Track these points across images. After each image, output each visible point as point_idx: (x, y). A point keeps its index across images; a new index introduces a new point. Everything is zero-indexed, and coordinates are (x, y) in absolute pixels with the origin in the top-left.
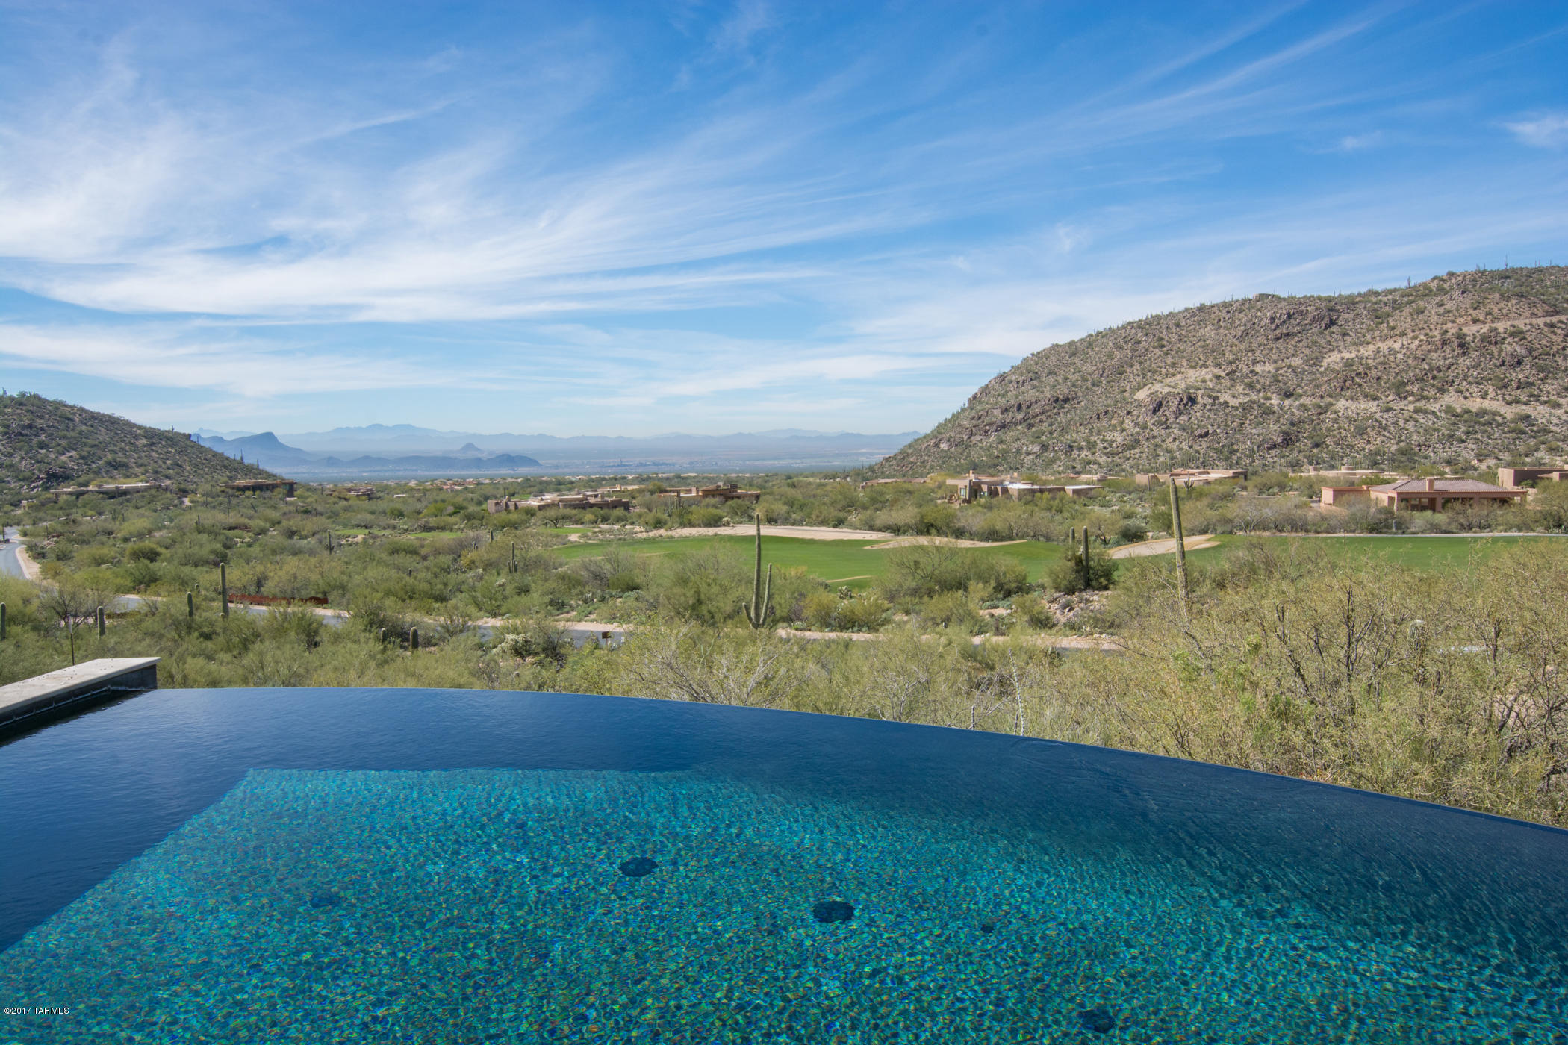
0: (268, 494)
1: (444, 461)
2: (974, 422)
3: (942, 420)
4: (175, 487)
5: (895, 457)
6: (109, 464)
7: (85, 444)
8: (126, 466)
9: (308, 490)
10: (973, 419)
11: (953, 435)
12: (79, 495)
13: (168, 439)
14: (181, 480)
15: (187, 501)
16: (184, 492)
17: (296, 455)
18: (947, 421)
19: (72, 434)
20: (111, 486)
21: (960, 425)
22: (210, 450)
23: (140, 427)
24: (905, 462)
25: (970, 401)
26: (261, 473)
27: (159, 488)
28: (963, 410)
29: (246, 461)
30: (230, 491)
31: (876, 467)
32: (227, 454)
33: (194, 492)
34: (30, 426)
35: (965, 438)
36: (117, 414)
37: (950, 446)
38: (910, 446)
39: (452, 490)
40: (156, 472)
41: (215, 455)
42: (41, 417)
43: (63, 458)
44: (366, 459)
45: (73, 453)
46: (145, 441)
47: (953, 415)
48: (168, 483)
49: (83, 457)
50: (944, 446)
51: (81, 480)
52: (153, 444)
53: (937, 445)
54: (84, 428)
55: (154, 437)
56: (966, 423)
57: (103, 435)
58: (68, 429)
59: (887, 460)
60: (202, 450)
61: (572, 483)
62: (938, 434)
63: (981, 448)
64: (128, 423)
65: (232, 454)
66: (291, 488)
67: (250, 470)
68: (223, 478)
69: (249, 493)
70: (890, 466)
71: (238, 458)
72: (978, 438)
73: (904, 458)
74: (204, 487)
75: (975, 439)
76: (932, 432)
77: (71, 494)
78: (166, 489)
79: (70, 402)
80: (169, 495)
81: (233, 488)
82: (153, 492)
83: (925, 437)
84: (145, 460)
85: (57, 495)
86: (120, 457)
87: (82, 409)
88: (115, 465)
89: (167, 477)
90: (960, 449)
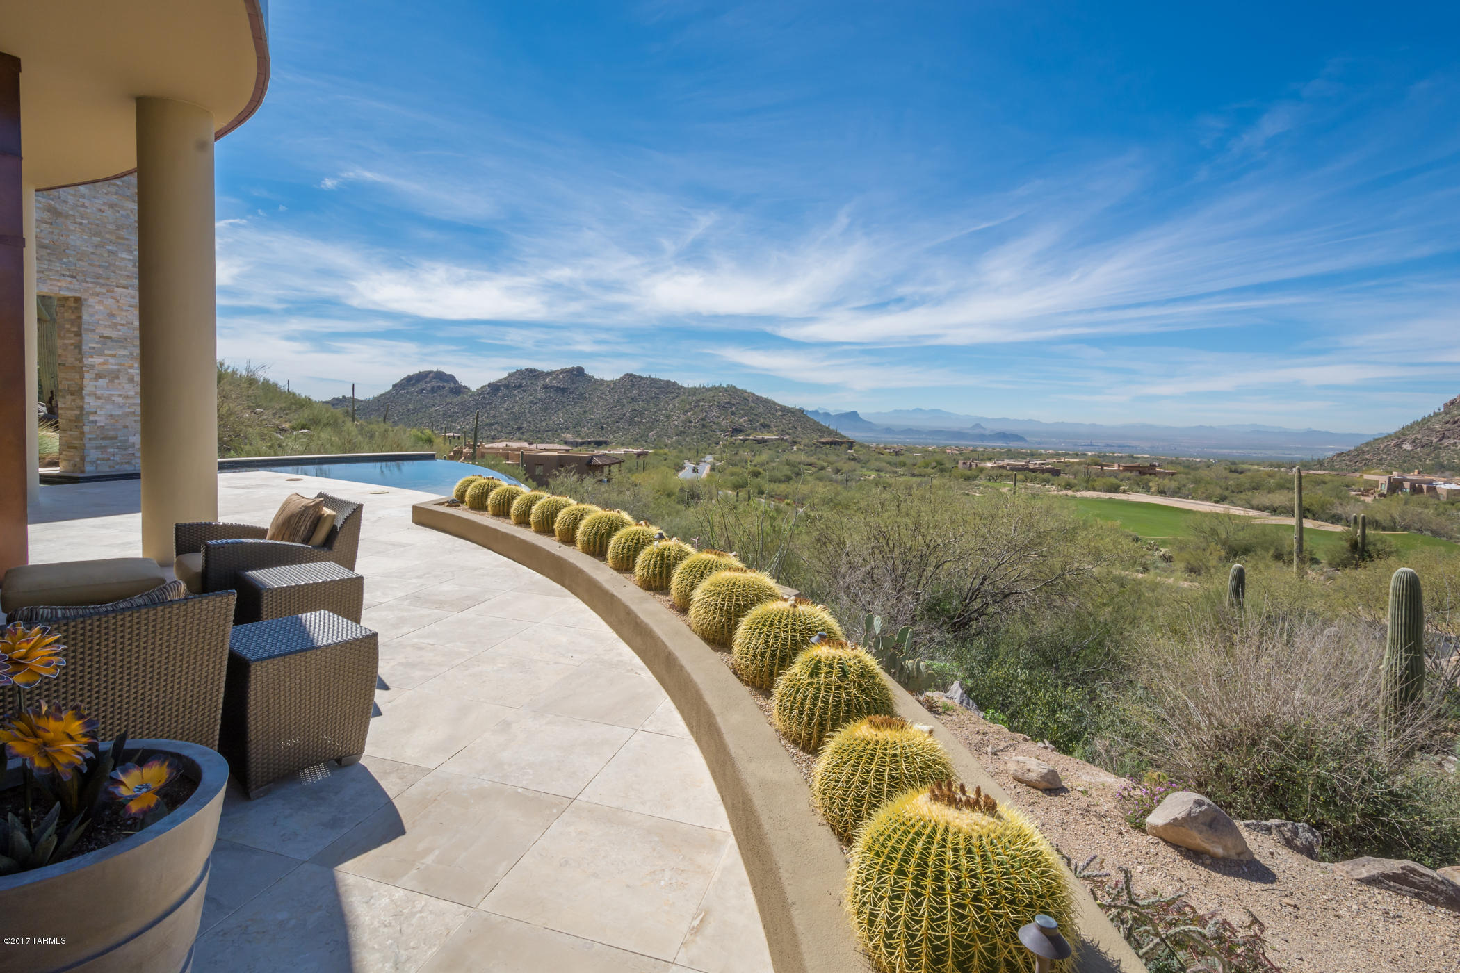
0: (838, 447)
1: (959, 435)
2: (1448, 426)
3: (1409, 423)
4: (790, 440)
5: (1348, 453)
6: (761, 425)
7: (752, 413)
8: (769, 426)
9: (861, 447)
10: (1447, 422)
11: (1419, 437)
12: (744, 440)
13: (792, 412)
14: (795, 436)
15: (795, 448)
16: (795, 443)
17: (869, 426)
18: (1414, 424)
19: (747, 408)
20: (760, 437)
21: (1429, 428)
22: (812, 419)
23: (779, 405)
24: (1359, 459)
25: (1446, 406)
26: (837, 434)
27: (782, 440)
28: (1436, 414)
29: (831, 427)
30: (818, 444)
31: (1326, 462)
32: (821, 423)
33: (800, 443)
34: (729, 403)
35: (1435, 440)
36: (769, 398)
37: (1415, 446)
38: (1367, 444)
39: (952, 453)
40: (783, 431)
41: (815, 422)
42: (734, 398)
43: (741, 420)
44: (909, 431)
45: (746, 418)
46: (780, 413)
47: (1424, 419)
48: (788, 437)
49: (750, 421)
50: (1407, 446)
51: (747, 433)
52: (784, 415)
53: (1399, 445)
54: (753, 405)
55: (785, 410)
56: (1438, 427)
57: (761, 409)
58: (745, 405)
59: (1338, 455)
60: (808, 419)
61: (1041, 454)
62: (1401, 436)
63: (1453, 451)
64: (774, 403)
65: (824, 423)
66: (851, 445)
67: (831, 433)
68: (816, 436)
69: (828, 446)
70: (1341, 461)
71: (827, 425)
72: (1452, 441)
73: (1358, 455)
74: (805, 441)
75: (1446, 442)
76: (1395, 433)
77: (741, 440)
78: (786, 441)
79: (748, 391)
80: (787, 444)
81: (820, 442)
82: (780, 442)
83: (1386, 437)
84: (778, 424)
85: (735, 440)
86: (767, 422)
87: (753, 395)
88: (765, 426)
89: (788, 434)
90: (1426, 450)
